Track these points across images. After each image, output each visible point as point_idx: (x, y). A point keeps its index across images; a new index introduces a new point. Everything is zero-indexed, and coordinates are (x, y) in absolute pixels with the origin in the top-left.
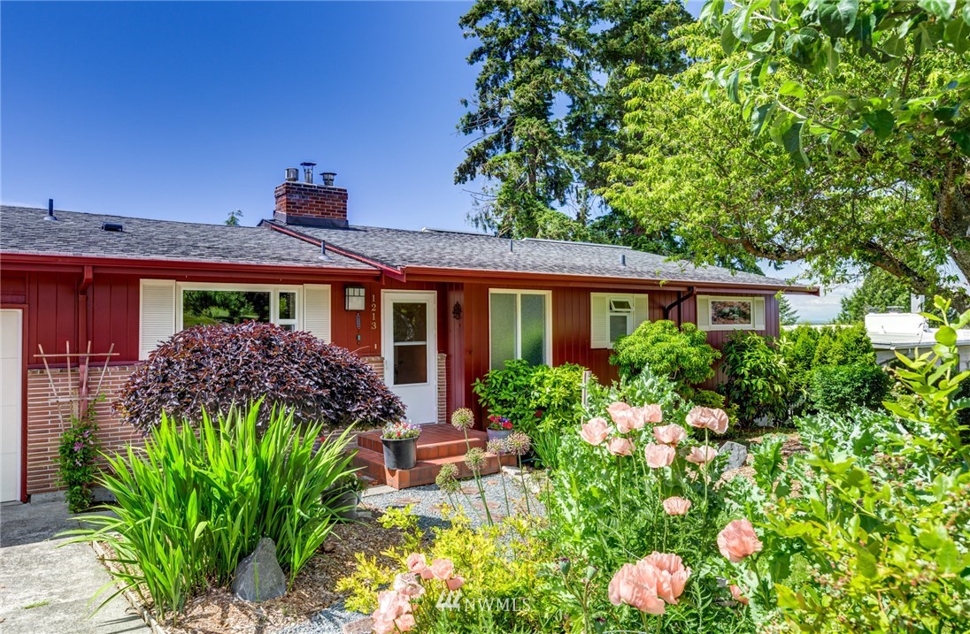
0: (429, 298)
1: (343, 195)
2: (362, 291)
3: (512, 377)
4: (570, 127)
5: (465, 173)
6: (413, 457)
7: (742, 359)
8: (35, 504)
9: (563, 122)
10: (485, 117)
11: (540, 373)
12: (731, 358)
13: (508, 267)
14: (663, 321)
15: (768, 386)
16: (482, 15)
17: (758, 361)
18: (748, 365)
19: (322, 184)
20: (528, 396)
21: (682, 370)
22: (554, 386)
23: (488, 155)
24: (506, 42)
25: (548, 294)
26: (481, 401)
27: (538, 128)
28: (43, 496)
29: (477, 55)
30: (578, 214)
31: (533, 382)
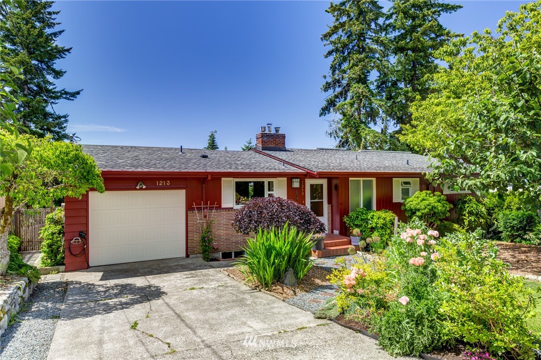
0: (324, 182)
1: (283, 136)
2: (299, 180)
3: (360, 215)
4: (378, 87)
5: (325, 111)
6: (323, 246)
7: (465, 207)
8: (191, 258)
9: (374, 82)
10: (335, 83)
11: (372, 214)
12: (459, 207)
13: (357, 169)
14: (426, 191)
15: (477, 220)
16: (333, 33)
17: (472, 209)
18: (467, 210)
19: (275, 132)
20: (367, 223)
21: (435, 213)
22: (378, 219)
23: (336, 102)
24: (345, 46)
25: (374, 180)
26: (347, 224)
27: (363, 89)
28: (193, 256)
29: (330, 53)
30: (382, 129)
31: (369, 217)
